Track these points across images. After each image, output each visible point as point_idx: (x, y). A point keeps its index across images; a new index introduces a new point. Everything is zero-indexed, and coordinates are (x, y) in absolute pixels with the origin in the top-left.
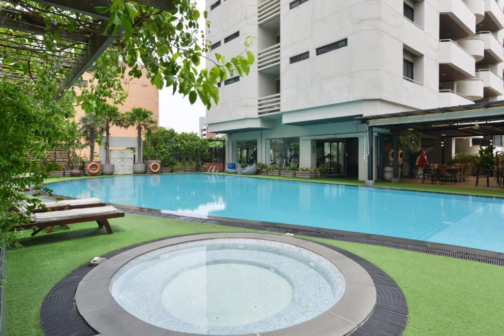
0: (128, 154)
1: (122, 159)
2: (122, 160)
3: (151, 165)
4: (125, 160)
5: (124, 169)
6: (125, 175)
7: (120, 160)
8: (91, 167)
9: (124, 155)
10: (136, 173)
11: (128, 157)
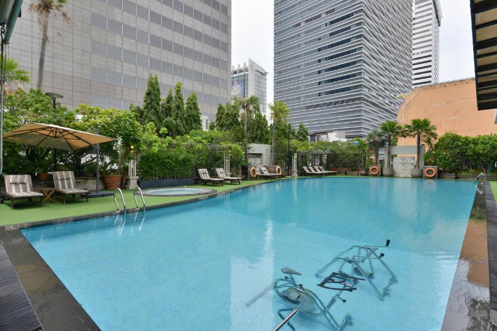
0: (408, 160)
1: (404, 164)
2: (404, 166)
3: (426, 171)
4: (406, 165)
5: (405, 173)
6: (406, 177)
7: (401, 165)
8: (372, 170)
9: (405, 161)
10: (414, 177)
11: (409, 163)
